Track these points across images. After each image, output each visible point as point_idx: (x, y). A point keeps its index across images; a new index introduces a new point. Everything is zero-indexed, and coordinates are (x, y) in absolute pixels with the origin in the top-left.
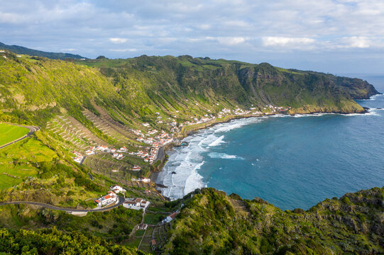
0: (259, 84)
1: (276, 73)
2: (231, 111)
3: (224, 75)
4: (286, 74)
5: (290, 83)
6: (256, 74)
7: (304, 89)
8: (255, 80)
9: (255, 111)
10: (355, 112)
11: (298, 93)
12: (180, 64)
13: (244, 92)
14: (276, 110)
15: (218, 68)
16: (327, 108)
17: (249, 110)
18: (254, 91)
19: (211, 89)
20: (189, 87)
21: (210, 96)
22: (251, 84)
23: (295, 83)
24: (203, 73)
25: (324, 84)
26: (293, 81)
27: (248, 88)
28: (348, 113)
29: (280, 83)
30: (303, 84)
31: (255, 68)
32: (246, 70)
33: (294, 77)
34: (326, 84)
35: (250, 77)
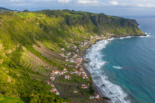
0: (101, 23)
1: (108, 18)
2: (94, 37)
3: (86, 19)
4: (111, 18)
5: (113, 23)
6: (99, 18)
7: (120, 25)
8: (99, 21)
9: (103, 36)
10: (142, 35)
11: (118, 27)
12: (66, 14)
13: (96, 27)
14: (111, 35)
15: (84, 16)
16: (131, 34)
17: (101, 36)
18: (99, 26)
19: (82, 27)
20: (72, 26)
21: (82, 30)
22: (98, 23)
23: (115, 22)
24: (77, 18)
25: (128, 23)
26: (114, 22)
27: (97, 25)
28: (140, 36)
29: (110, 22)
30: (119, 23)
31: (99, 16)
32: (95, 17)
33: (115, 20)
34: (129, 23)
35: (97, 20)
